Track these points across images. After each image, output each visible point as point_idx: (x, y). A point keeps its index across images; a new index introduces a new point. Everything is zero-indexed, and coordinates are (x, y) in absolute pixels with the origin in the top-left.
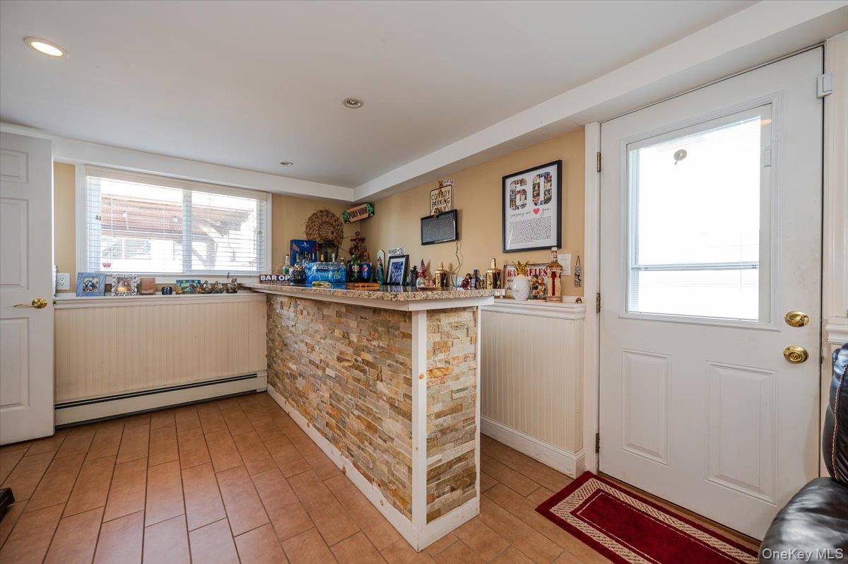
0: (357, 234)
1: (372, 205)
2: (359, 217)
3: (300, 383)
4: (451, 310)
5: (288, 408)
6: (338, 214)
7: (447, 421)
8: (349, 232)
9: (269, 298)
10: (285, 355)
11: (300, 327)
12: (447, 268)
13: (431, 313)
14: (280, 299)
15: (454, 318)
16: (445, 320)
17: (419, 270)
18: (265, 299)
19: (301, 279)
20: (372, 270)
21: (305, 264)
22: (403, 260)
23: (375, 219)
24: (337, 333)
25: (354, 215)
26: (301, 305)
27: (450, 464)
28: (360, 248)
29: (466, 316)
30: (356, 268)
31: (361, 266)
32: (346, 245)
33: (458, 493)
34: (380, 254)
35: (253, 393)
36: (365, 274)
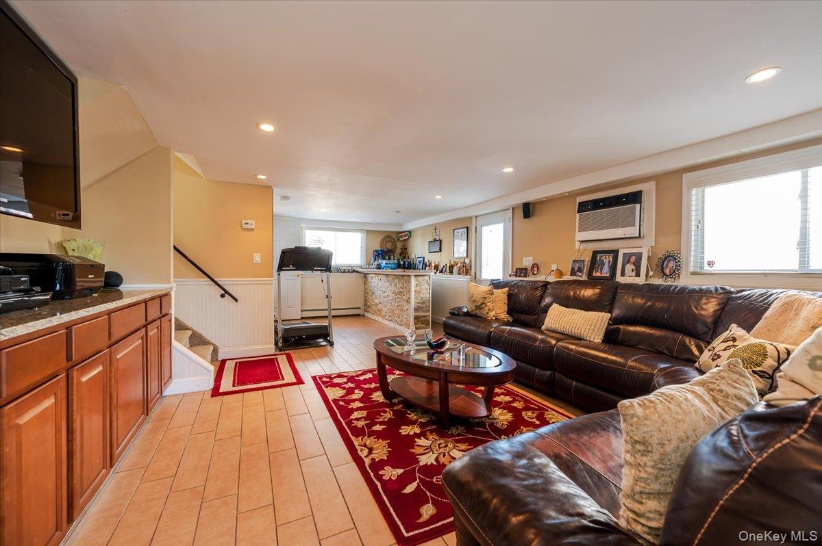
0: (403, 245)
1: (410, 232)
2: (404, 238)
3: (379, 306)
4: (423, 275)
5: (375, 317)
6: (394, 236)
7: (421, 305)
8: (399, 245)
9: (365, 275)
10: (374, 297)
11: (380, 285)
12: (437, 263)
13: (415, 276)
14: (371, 275)
15: (423, 278)
16: (420, 278)
17: (428, 264)
18: (363, 275)
19: (379, 267)
20: (409, 263)
21: (380, 261)
22: (422, 259)
23: (412, 238)
24: (393, 285)
25: (402, 237)
26: (380, 277)
27: (421, 316)
28: (404, 252)
29: (427, 278)
30: (402, 263)
31: (404, 262)
32: (398, 251)
33: (424, 325)
34: (413, 256)
35: (359, 315)
36: (406, 265)
